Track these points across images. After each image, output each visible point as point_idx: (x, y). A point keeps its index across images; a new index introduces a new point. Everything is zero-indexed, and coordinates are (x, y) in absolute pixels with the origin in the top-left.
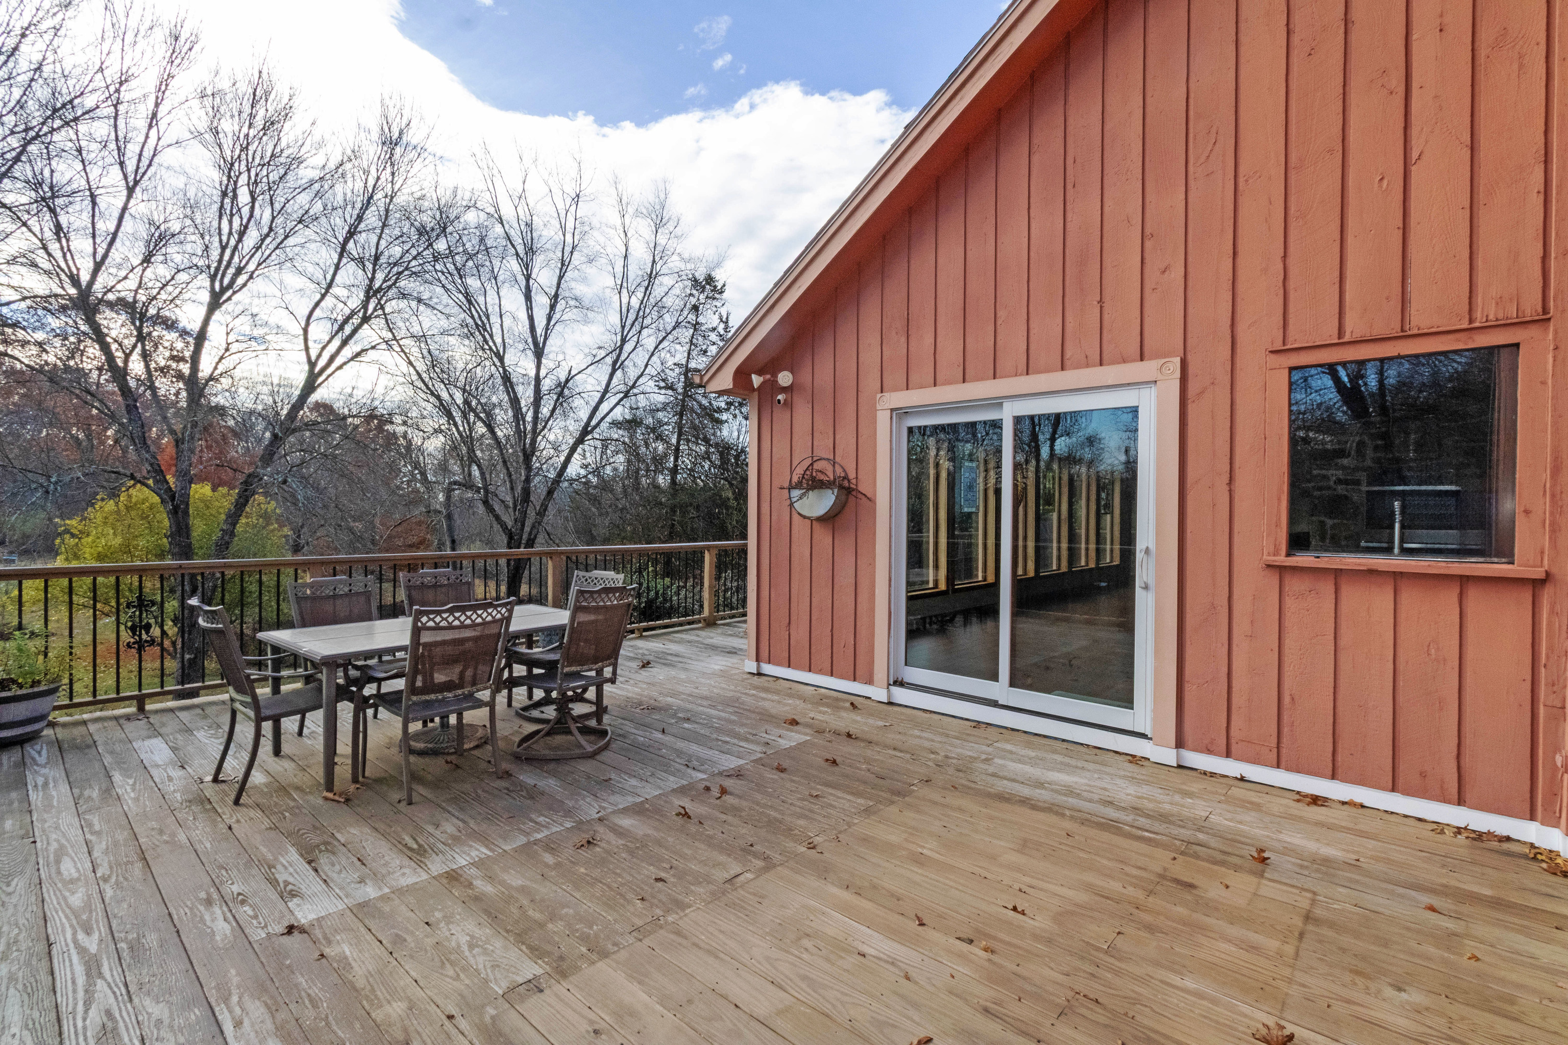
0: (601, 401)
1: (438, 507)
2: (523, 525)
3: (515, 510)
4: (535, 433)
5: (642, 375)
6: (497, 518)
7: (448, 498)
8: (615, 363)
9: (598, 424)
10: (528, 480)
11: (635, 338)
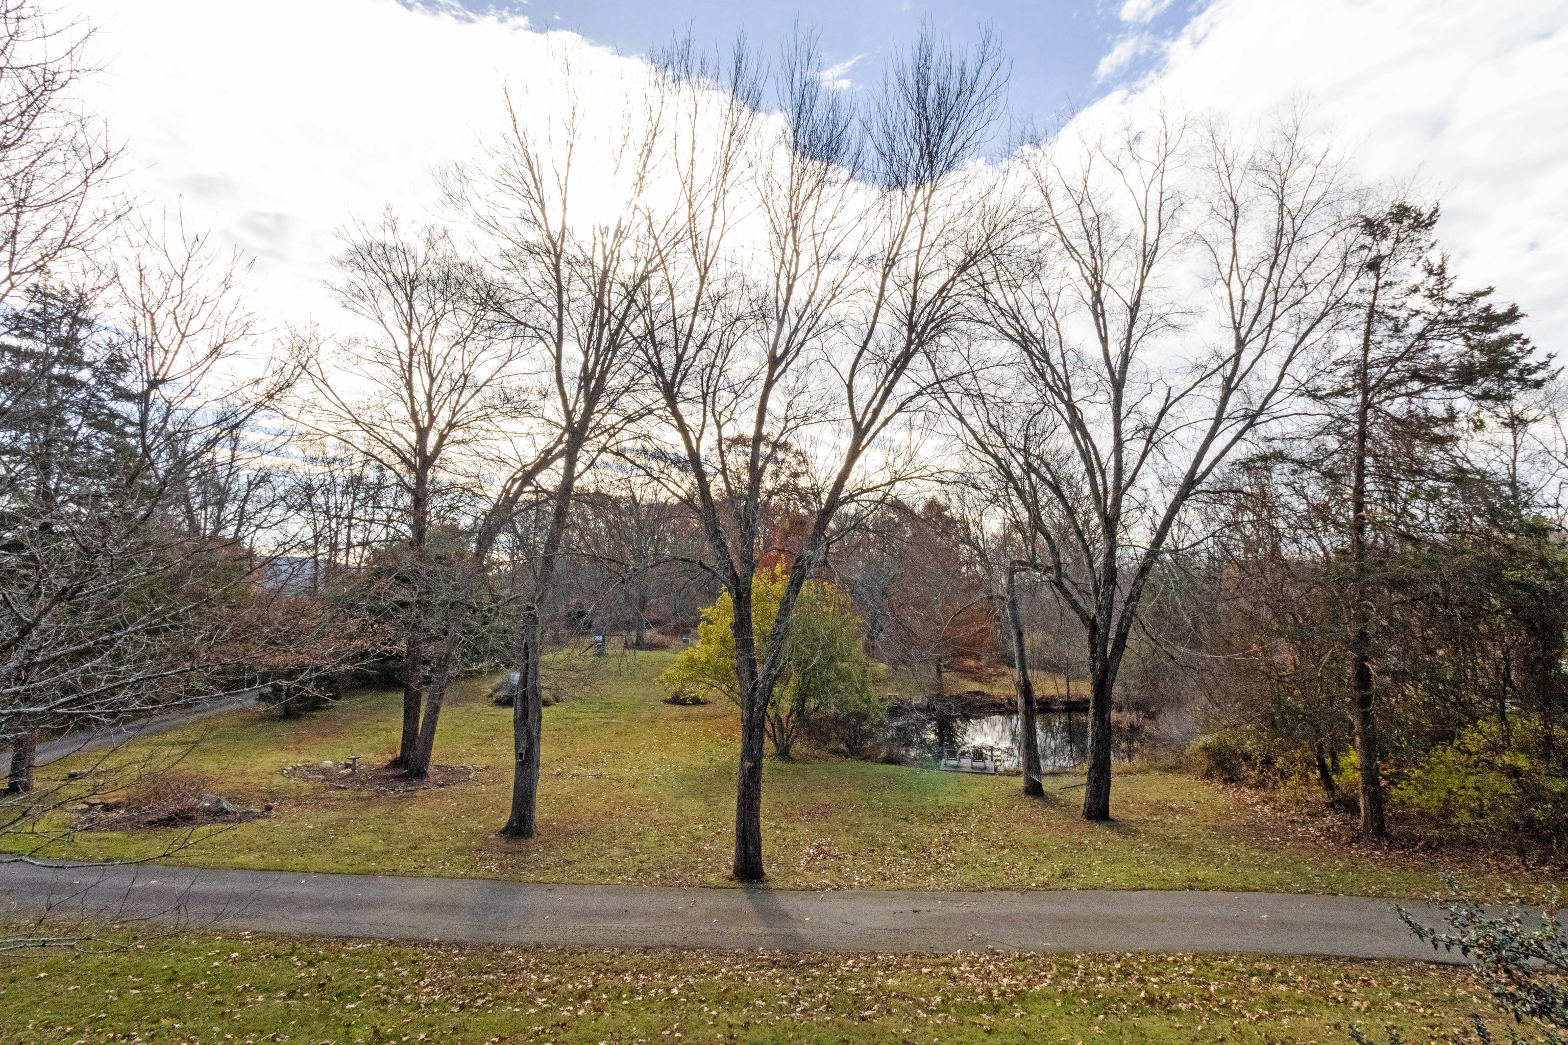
0: (1211, 436)
1: (1000, 592)
2: (1110, 615)
3: (1097, 595)
4: (1120, 491)
5: (1275, 390)
6: (1075, 605)
7: (1011, 580)
8: (1229, 380)
9: (1209, 470)
10: (1111, 554)
11: (1260, 341)
